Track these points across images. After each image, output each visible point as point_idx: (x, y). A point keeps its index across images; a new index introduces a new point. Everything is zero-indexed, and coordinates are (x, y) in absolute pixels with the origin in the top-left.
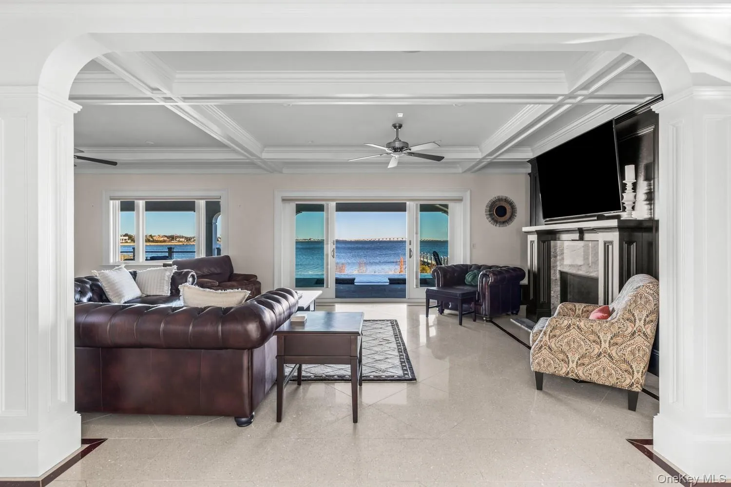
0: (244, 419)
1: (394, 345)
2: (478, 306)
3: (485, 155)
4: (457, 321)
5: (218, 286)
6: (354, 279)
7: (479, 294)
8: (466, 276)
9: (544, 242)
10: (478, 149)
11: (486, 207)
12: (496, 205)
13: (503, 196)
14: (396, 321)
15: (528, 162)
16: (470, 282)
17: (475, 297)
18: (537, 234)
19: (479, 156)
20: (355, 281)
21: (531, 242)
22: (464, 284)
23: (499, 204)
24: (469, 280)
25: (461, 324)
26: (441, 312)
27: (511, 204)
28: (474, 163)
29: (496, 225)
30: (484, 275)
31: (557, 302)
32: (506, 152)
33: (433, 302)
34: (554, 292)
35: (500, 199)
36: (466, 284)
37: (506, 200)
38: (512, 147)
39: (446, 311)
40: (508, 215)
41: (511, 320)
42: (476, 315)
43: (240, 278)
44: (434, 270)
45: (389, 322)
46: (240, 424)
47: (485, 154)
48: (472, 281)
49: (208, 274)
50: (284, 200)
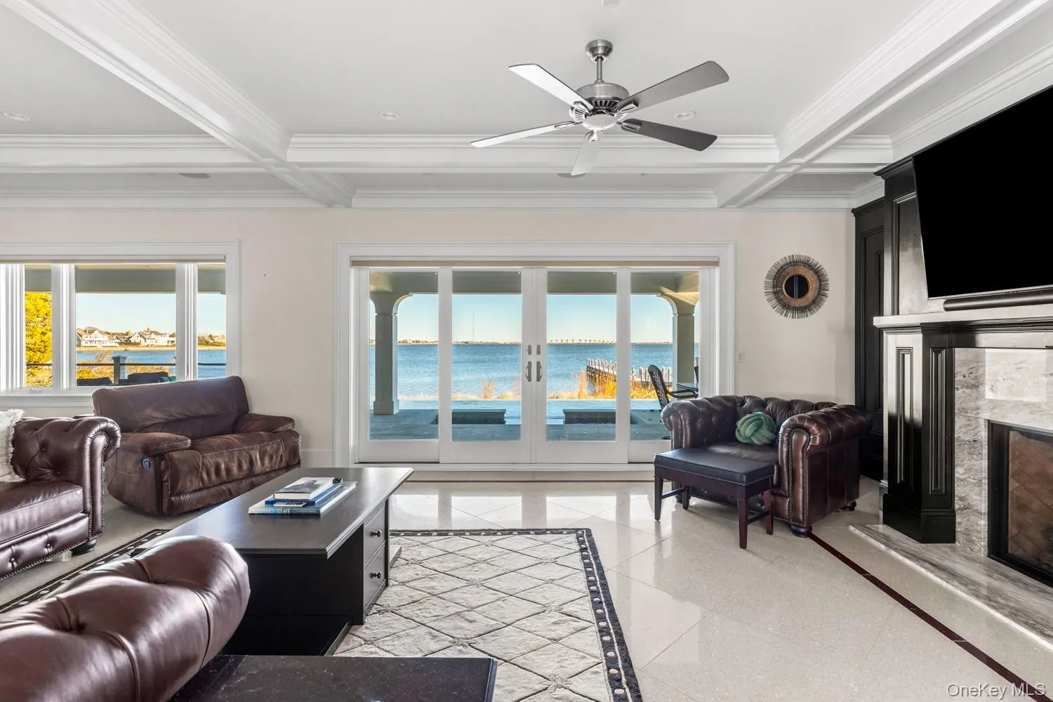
2: (779, 500)
3: (789, 154)
5: (190, 448)
6: (503, 412)
7: (780, 470)
8: (739, 423)
9: (937, 351)
10: (772, 141)
11: (767, 278)
12: (788, 273)
13: (800, 256)
14: (588, 531)
15: (877, 174)
16: (750, 438)
17: (772, 477)
18: (923, 332)
19: (774, 157)
20: (505, 415)
21: (899, 350)
22: (733, 441)
23: (791, 272)
24: (748, 432)
25: (743, 545)
26: (686, 503)
27: (818, 272)
28: (757, 178)
29: (786, 315)
30: (795, 428)
31: (980, 494)
32: (834, 147)
33: (668, 485)
34: (968, 470)
35: (794, 263)
36: (738, 441)
37: (807, 264)
38: (849, 136)
40: (811, 294)
41: (852, 528)
42: (771, 519)
43: (258, 423)
44: (668, 409)
45: (573, 537)
47: (787, 153)
48: (753, 435)
49: (181, 417)
50: (355, 263)
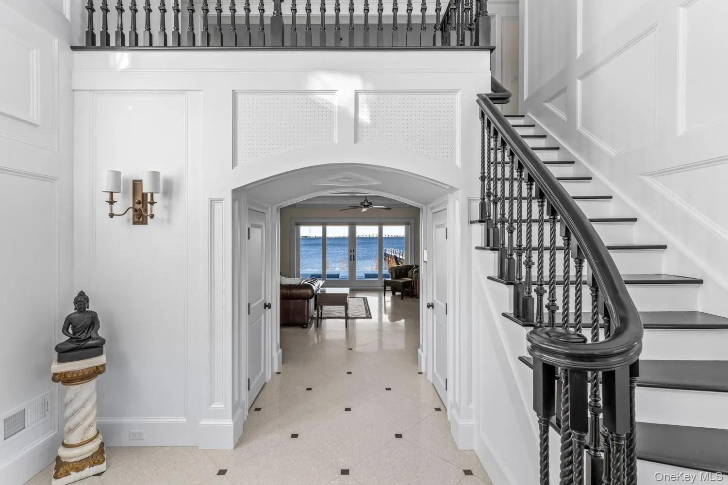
0: (305, 326)
1: (364, 307)
4: (401, 298)
8: (409, 272)
14: (366, 298)
22: (408, 277)
26: (394, 293)
33: (389, 288)
39: (397, 293)
46: (303, 328)
50: (297, 224)
